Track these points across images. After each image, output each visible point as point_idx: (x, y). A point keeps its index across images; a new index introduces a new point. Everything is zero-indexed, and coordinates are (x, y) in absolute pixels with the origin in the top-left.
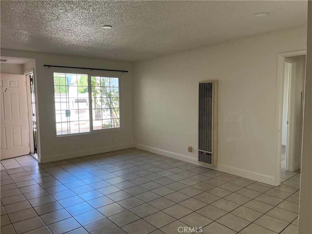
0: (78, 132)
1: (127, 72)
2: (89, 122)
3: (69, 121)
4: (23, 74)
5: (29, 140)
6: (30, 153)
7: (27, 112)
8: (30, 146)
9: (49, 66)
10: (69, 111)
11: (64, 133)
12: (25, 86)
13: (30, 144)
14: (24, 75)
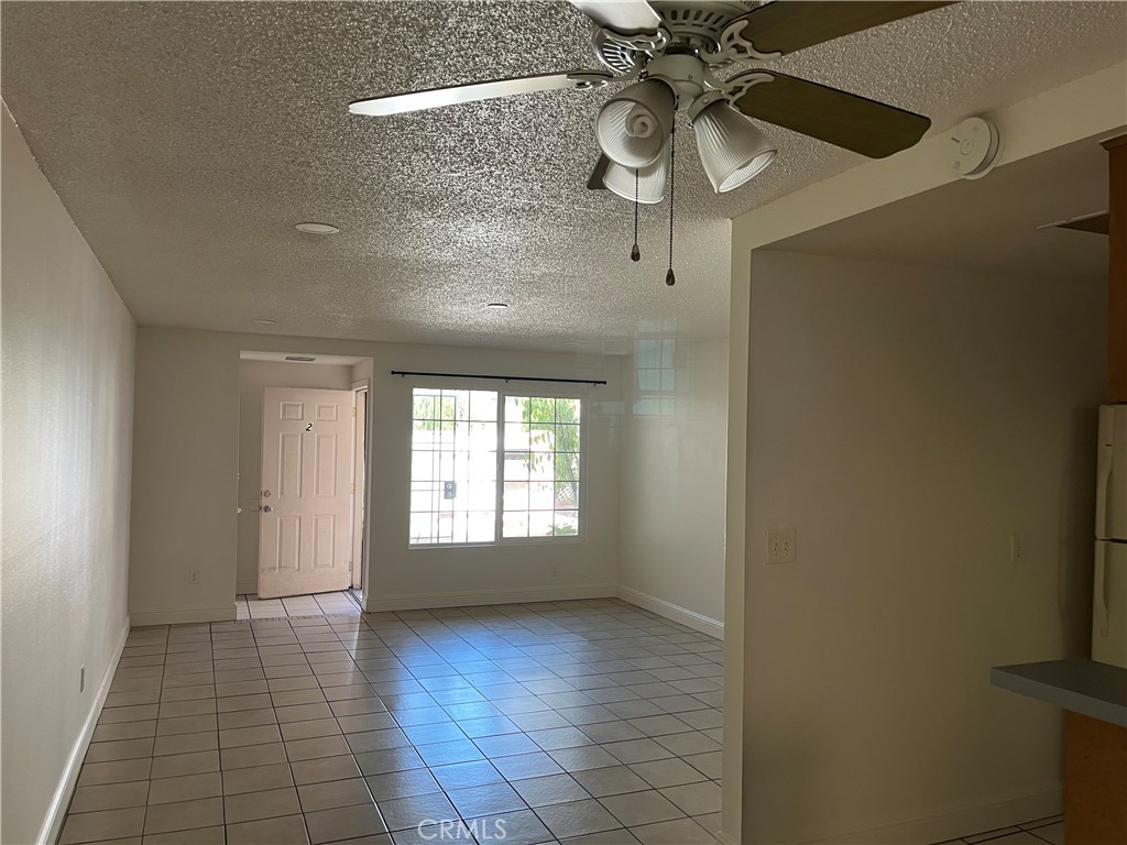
0: (464, 541)
1: (605, 383)
2: (493, 515)
3: (435, 509)
4: (351, 389)
5: (350, 554)
6: (351, 587)
7: (352, 482)
8: (352, 570)
9: (403, 373)
10: (453, 483)
11: (421, 542)
12: (353, 419)
13: (352, 564)
14: (353, 392)
